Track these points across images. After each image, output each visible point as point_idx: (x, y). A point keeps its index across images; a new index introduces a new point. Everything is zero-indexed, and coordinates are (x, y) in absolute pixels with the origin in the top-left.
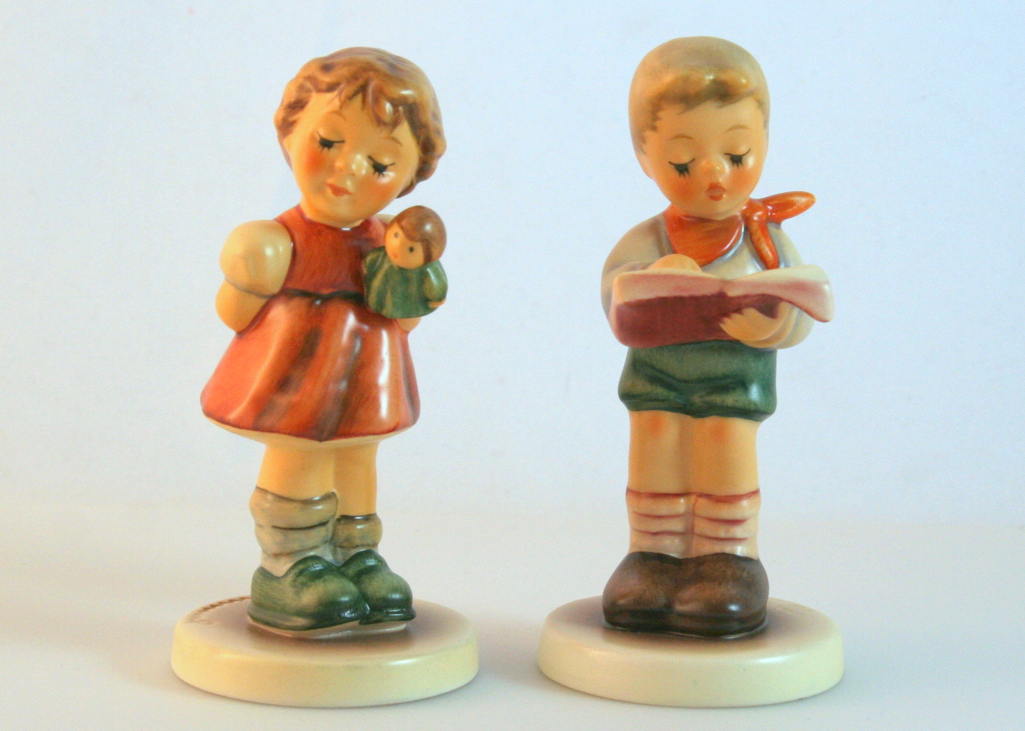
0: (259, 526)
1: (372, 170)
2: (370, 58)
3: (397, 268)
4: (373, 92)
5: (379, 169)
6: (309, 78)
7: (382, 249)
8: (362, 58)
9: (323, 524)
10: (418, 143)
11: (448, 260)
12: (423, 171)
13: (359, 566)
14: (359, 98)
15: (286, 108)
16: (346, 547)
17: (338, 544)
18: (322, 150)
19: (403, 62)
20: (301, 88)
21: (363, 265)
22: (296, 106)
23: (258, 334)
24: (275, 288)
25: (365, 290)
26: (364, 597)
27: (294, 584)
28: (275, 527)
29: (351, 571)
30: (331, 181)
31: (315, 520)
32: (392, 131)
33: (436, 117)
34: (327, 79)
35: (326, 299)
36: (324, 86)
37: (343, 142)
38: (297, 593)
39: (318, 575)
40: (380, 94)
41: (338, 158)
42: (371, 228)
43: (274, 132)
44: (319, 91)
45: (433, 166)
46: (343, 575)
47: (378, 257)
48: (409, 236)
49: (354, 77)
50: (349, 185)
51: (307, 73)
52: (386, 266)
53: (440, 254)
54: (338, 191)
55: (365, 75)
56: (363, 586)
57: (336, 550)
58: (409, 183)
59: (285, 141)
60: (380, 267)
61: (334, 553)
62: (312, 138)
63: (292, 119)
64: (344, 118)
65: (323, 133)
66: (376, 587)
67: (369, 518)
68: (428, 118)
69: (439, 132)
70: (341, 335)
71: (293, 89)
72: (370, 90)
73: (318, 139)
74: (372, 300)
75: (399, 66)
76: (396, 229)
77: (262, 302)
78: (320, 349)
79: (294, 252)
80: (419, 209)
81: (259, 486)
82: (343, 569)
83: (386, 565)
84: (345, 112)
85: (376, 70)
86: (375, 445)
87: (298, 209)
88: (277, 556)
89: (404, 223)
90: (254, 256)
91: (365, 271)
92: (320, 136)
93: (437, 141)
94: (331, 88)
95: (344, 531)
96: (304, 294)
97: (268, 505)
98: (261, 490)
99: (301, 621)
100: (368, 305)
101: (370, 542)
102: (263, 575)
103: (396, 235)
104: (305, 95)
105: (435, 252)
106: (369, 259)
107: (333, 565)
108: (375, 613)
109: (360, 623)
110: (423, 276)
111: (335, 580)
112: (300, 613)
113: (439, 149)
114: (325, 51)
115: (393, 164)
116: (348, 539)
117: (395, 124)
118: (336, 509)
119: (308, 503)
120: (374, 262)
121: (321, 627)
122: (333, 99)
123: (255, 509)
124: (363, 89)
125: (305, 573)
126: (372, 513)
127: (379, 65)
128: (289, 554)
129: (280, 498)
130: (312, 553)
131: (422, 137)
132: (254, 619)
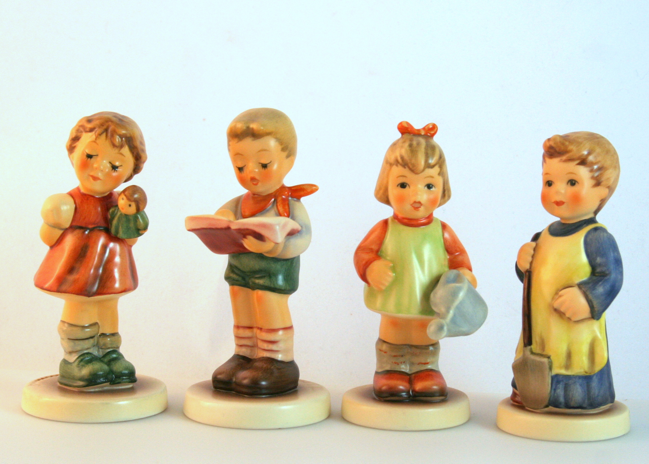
0: (62, 339)
1: (111, 168)
2: (110, 116)
3: (124, 215)
4: (111, 132)
5: (114, 168)
6: (82, 126)
7: (117, 206)
8: (106, 116)
9: (92, 337)
10: (133, 156)
11: (148, 210)
12: (137, 169)
13: (110, 357)
14: (105, 134)
15: (71, 141)
16: (104, 349)
17: (100, 347)
18: (87, 159)
19: (125, 118)
20: (78, 131)
21: (108, 214)
22: (75, 139)
23: (59, 247)
24: (67, 225)
25: (110, 226)
26: (111, 371)
27: (78, 366)
28: (69, 339)
29: (106, 360)
30: (92, 174)
31: (88, 335)
32: (120, 150)
33: (142, 143)
34: (89, 126)
35: (92, 230)
36: (88, 130)
37: (97, 155)
38: (80, 370)
39: (90, 362)
40: (114, 133)
41: (95, 163)
42: (113, 197)
43: (66, 152)
44: (86, 132)
45: (141, 167)
46: (102, 361)
47: (115, 210)
48: (129, 199)
49: (102, 125)
50: (100, 175)
51: (80, 124)
52: (119, 214)
53: (144, 208)
54: (95, 178)
55: (107, 124)
56: (111, 366)
57: (99, 350)
58: (130, 175)
59: (71, 156)
60: (117, 214)
61: (98, 351)
62: (83, 154)
63: (73, 146)
64: (98, 144)
65: (88, 151)
66: (118, 367)
67: (114, 334)
68: (138, 144)
69: (143, 151)
70: (97, 247)
71: (74, 131)
72: (110, 130)
73: (86, 154)
74: (113, 230)
75: (123, 119)
76: (123, 196)
77: (61, 232)
78: (88, 254)
79: (76, 209)
80: (134, 186)
81: (62, 320)
82: (102, 359)
83: (123, 357)
84: (98, 141)
85: (112, 121)
86: (117, 299)
87: (78, 188)
88: (71, 353)
89: (126, 193)
90: (56, 210)
91: (109, 217)
92: (86, 153)
93: (142, 154)
94: (91, 130)
95: (102, 341)
96: (81, 228)
97: (65, 328)
98: (63, 322)
99: (81, 383)
100: (111, 233)
101: (115, 346)
102: (65, 362)
103: (123, 199)
104: (79, 134)
105: (141, 207)
106: (111, 211)
107: (98, 357)
108: (117, 379)
109: (110, 384)
110: (136, 218)
111: (98, 363)
112: (81, 379)
113: (143, 158)
114: (89, 113)
115: (121, 166)
116: (105, 344)
117: (121, 146)
118: (99, 330)
119: (84, 327)
120: (113, 212)
121: (91, 386)
122: (92, 136)
123: (61, 331)
124: (106, 130)
125: (84, 360)
126: (117, 332)
127: (114, 119)
128: (76, 352)
129: (71, 325)
130: (86, 352)
131: (135, 153)
132: (61, 383)
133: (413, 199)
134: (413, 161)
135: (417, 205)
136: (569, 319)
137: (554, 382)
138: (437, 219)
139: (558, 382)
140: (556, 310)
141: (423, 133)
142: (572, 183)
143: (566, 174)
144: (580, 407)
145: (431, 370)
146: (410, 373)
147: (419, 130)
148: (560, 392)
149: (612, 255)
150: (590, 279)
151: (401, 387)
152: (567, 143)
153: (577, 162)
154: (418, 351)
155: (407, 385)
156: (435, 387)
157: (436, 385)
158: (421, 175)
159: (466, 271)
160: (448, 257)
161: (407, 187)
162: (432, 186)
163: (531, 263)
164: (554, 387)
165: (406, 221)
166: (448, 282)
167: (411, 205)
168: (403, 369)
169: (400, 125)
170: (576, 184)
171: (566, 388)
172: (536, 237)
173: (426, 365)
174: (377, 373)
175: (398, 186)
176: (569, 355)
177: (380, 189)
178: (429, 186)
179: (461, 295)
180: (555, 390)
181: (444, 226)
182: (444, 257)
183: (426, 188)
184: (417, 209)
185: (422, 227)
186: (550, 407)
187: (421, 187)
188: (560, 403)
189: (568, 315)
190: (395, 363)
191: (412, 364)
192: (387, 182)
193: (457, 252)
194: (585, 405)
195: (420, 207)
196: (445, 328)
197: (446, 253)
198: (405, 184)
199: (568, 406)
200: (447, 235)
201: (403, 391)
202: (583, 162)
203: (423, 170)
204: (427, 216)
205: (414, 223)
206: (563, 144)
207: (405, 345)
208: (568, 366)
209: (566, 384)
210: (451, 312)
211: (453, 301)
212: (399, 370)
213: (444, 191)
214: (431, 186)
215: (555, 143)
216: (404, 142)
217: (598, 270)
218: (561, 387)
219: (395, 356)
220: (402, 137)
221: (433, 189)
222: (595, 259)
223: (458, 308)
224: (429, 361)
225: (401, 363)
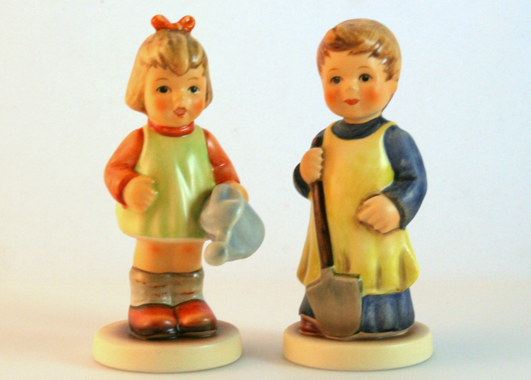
133: (176, 106)
134: (176, 61)
135: (180, 112)
136: (378, 232)
137: (365, 305)
138: (198, 127)
139: (368, 304)
140: (362, 223)
141: (180, 28)
142: (365, 78)
143: (359, 68)
144: (393, 329)
145: (196, 301)
146: (173, 305)
147: (175, 25)
148: (371, 314)
149: (413, 156)
150: (394, 184)
151: (167, 322)
152: (356, 33)
153: (370, 53)
154: (182, 279)
155: (172, 319)
156: (206, 320)
157: (207, 317)
158: (184, 76)
159: (235, 183)
160: (213, 169)
161: (168, 91)
162: (197, 88)
163: (322, 171)
164: (364, 310)
165: (165, 130)
166: (221, 198)
167: (174, 112)
168: (165, 301)
169: (155, 19)
170: (370, 79)
171: (378, 309)
172: (318, 142)
173: (191, 295)
174: (132, 307)
175: (157, 90)
176: (379, 272)
177: (134, 94)
178: (193, 89)
179: (239, 212)
180: (366, 313)
181: (207, 135)
182: (209, 169)
183: (190, 91)
184: (180, 115)
185: (183, 136)
186: (361, 333)
187: (184, 90)
188: (372, 328)
189: (376, 227)
190: (156, 295)
191: (174, 295)
192: (143, 86)
193: (223, 163)
194: (397, 327)
195: (184, 114)
196: (226, 251)
197: (211, 165)
198: (166, 88)
199: (381, 330)
200: (210, 144)
201: (169, 327)
202: (375, 54)
203: (187, 71)
204: (188, 123)
205: (174, 132)
206: (352, 34)
207: (167, 273)
208: (378, 285)
209: (376, 305)
210: (229, 233)
211: (230, 220)
212: (160, 303)
213: (207, 95)
214: (195, 88)
215: (343, 34)
216: (161, 39)
217: (403, 174)
218: (372, 308)
219: (156, 287)
220: (157, 34)
221: (197, 92)
222: (399, 162)
223: (236, 228)
224: (194, 289)
225: (163, 294)
